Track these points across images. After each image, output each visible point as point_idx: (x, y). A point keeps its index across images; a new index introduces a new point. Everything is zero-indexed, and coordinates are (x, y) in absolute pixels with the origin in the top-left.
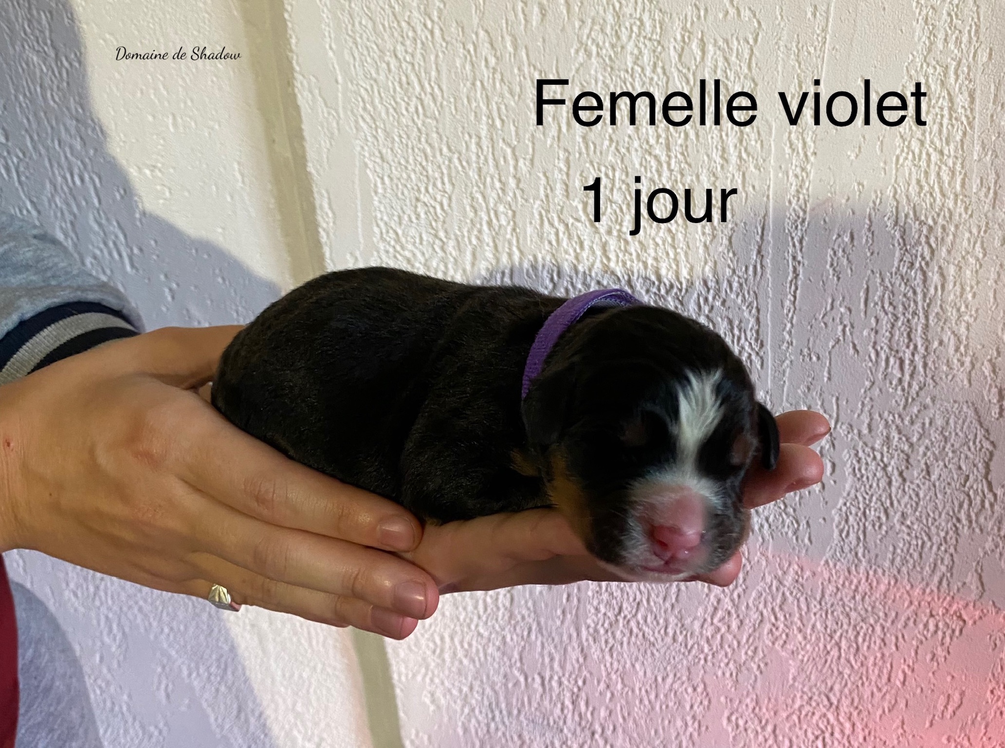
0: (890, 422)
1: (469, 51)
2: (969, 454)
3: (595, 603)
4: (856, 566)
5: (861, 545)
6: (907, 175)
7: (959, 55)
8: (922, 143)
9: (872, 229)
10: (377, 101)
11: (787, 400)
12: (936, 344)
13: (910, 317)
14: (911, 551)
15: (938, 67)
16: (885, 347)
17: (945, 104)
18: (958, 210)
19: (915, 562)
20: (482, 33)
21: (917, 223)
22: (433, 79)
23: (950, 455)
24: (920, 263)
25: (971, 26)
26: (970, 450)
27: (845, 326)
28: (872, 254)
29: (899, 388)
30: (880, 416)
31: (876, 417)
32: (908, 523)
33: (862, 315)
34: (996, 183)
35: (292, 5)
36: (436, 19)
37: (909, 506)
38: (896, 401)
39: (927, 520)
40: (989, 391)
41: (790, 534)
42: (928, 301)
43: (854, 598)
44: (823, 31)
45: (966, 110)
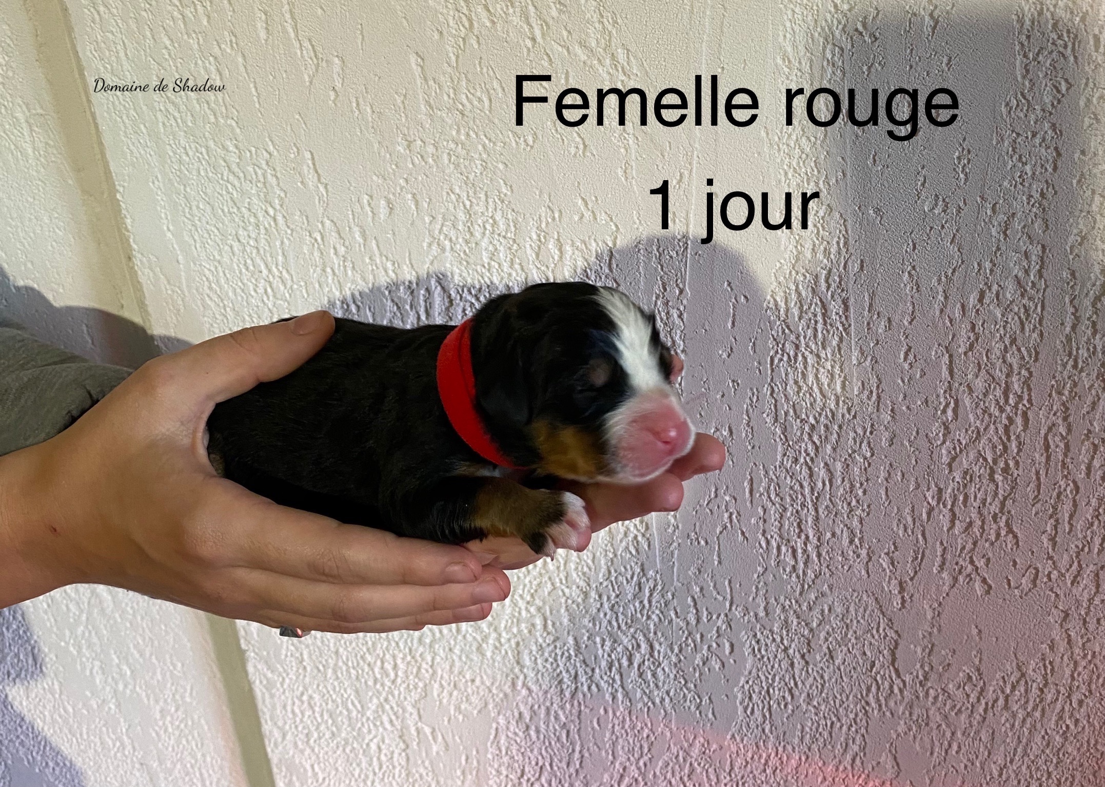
0: (787, 607)
1: (316, 240)
2: (873, 640)
3: (496, 766)
4: (764, 742)
5: (767, 722)
6: (784, 376)
7: (829, 265)
8: (797, 347)
9: (751, 424)
10: (223, 281)
11: (678, 580)
12: (829, 535)
13: (799, 508)
14: (820, 730)
15: (808, 275)
16: (775, 536)
17: (818, 310)
18: (840, 411)
19: (825, 740)
20: (328, 223)
21: (798, 420)
22: (280, 263)
23: (853, 641)
24: (805, 458)
25: (839, 238)
26: (873, 637)
27: (731, 514)
28: (753, 448)
29: (794, 575)
30: (776, 600)
31: (772, 601)
32: (815, 703)
33: (748, 504)
34: (878, 387)
36: (278, 207)
37: (814, 688)
38: (792, 587)
39: (835, 702)
40: (889, 582)
41: (693, 708)
42: (816, 494)
43: (765, 771)
45: (840, 317)
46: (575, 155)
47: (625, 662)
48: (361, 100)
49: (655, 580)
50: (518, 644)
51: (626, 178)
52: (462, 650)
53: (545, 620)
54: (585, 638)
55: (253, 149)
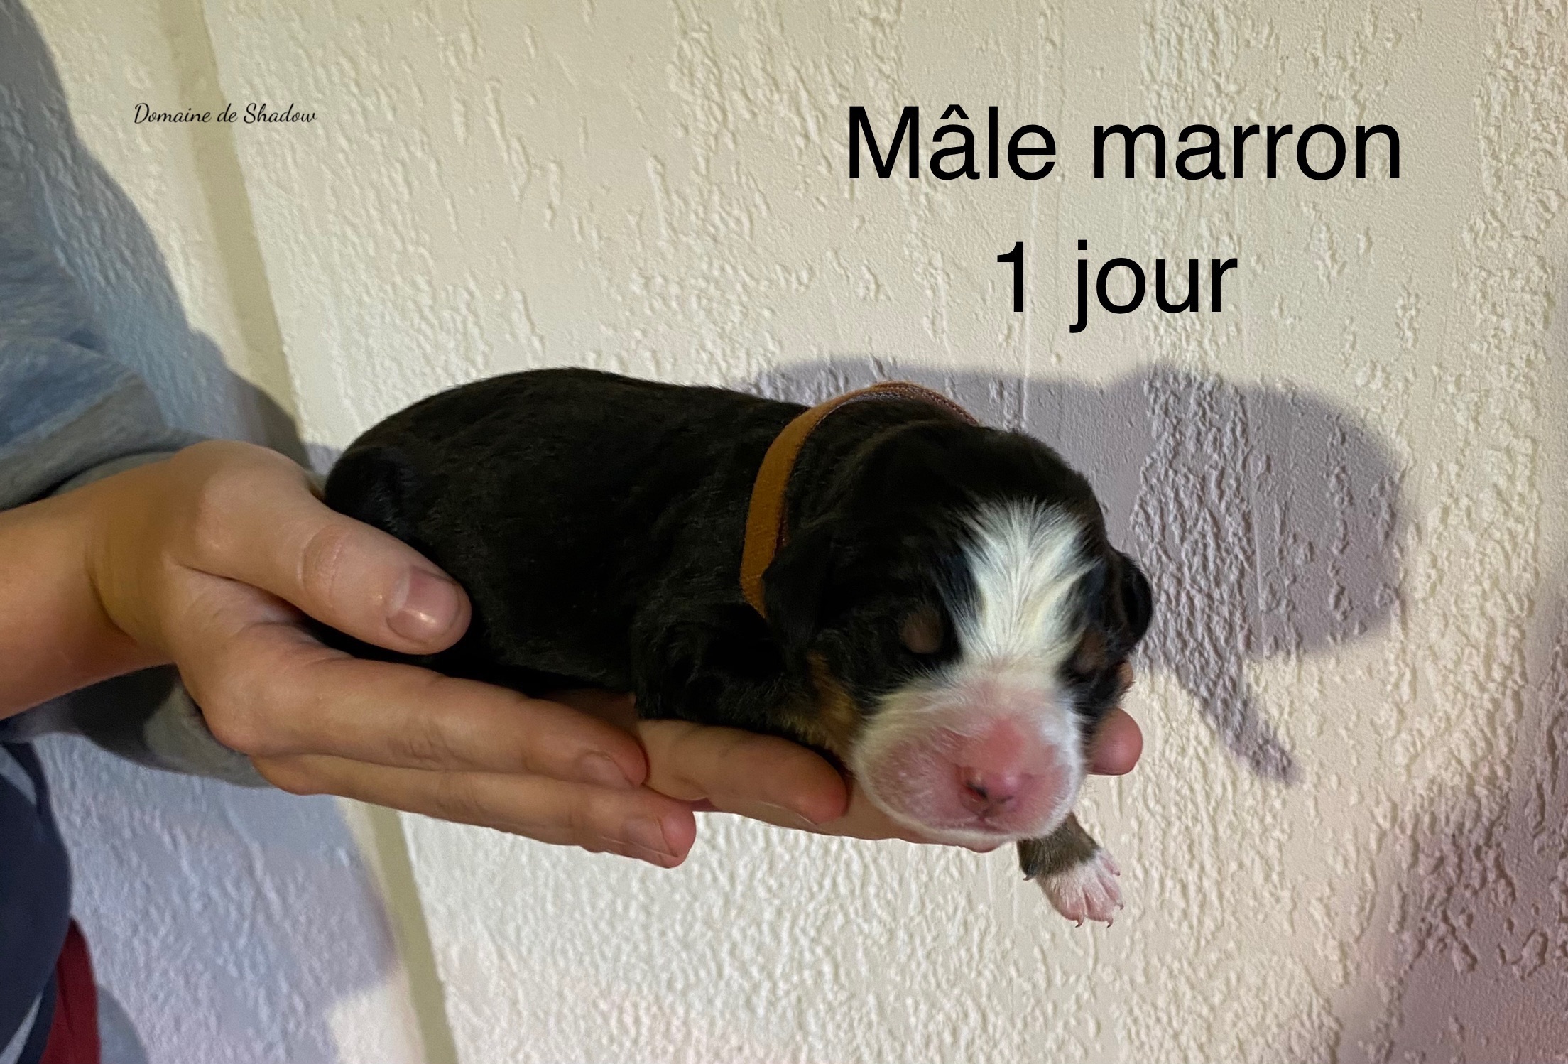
0: (1176, 972)
2: (1303, 1032)
7: (1221, 463)
8: (1180, 582)
12: (1234, 866)
13: (1190, 824)
15: (1191, 477)
16: (1156, 863)
17: (1208, 528)
23: (1274, 1029)
24: (1196, 749)
25: (1234, 422)
26: (1304, 1027)
29: (1185, 923)
30: (1159, 959)
31: (1155, 961)
33: (1117, 813)
35: (292, 337)
38: (1182, 943)
40: (1325, 944)
42: (1213, 804)
44: (1015, 416)
45: (1240, 540)
46: (865, 298)
47: (948, 1038)
48: (584, 221)
49: (988, 919)
50: (799, 1000)
51: (935, 332)
52: (725, 1004)
53: (836, 967)
54: (892, 998)
55: (450, 288)
